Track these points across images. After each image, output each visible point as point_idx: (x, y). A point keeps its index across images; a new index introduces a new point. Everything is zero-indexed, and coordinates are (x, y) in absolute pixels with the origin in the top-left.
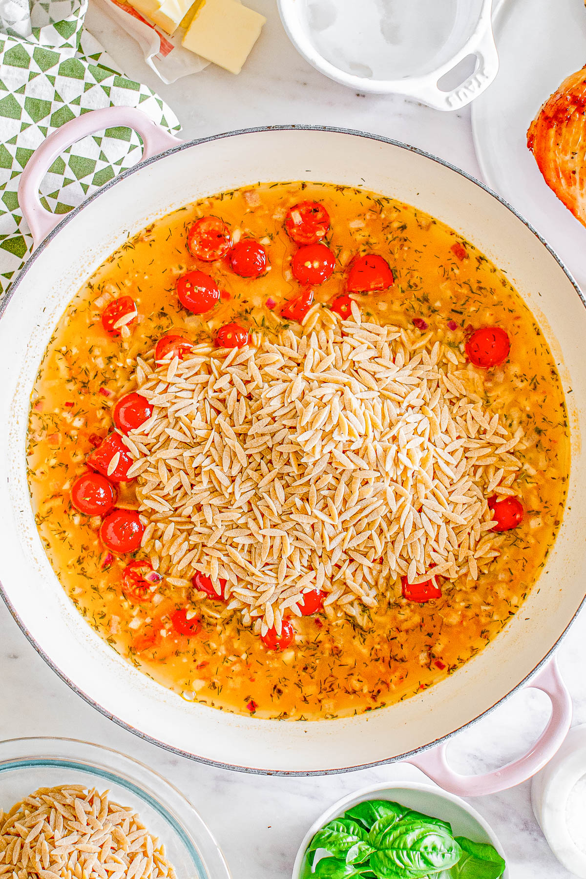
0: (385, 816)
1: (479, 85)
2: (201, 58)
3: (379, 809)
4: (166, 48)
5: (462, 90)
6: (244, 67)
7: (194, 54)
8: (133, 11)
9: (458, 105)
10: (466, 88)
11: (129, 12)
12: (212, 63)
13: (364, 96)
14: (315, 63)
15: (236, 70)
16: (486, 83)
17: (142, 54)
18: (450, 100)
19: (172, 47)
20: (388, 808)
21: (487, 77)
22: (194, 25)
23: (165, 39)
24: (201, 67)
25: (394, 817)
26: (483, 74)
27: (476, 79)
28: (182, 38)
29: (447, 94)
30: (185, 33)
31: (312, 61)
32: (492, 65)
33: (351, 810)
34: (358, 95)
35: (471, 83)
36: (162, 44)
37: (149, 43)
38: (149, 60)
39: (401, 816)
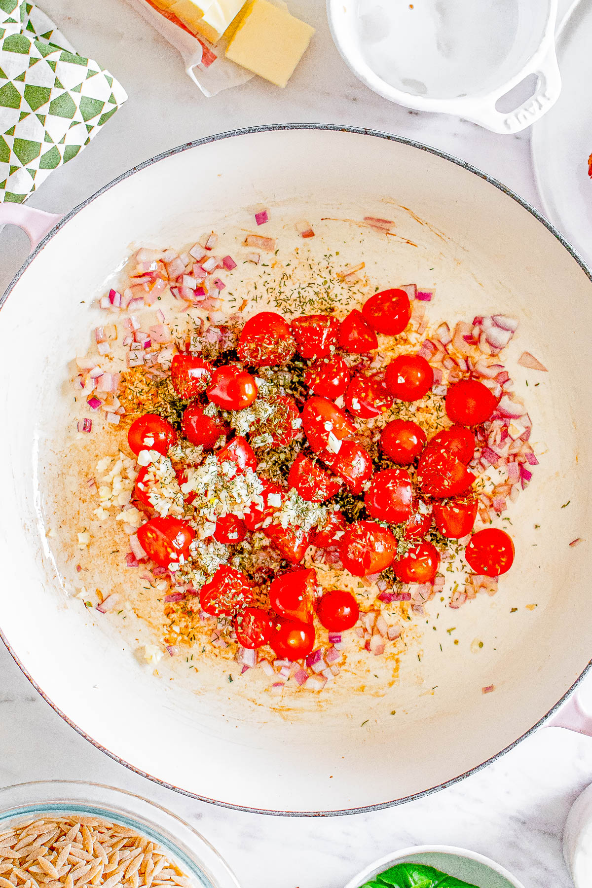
0: (419, 883)
1: (540, 106)
2: (247, 70)
3: (413, 875)
4: (208, 58)
5: (521, 111)
6: (290, 80)
7: (239, 66)
8: (174, 18)
9: (517, 128)
10: (526, 110)
11: (171, 19)
12: (257, 75)
13: (417, 114)
14: (365, 80)
15: (282, 83)
16: (547, 106)
17: (183, 64)
18: (508, 122)
19: (215, 58)
20: (423, 873)
21: (549, 99)
22: (239, 34)
23: (207, 49)
24: (245, 79)
25: (429, 884)
26: (544, 96)
27: (537, 100)
28: (226, 48)
29: (505, 116)
30: (229, 42)
31: (362, 77)
32: (554, 87)
33: (384, 874)
34: (411, 113)
35: (531, 105)
36: (204, 54)
37: (191, 52)
38: (190, 71)
39: (437, 882)
